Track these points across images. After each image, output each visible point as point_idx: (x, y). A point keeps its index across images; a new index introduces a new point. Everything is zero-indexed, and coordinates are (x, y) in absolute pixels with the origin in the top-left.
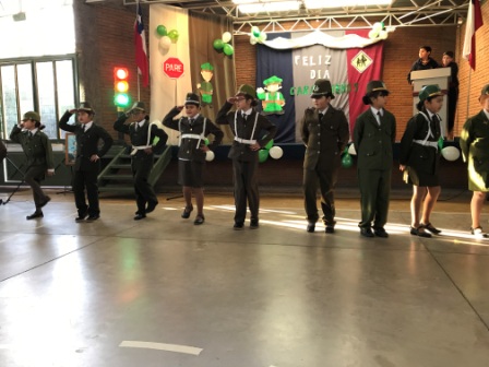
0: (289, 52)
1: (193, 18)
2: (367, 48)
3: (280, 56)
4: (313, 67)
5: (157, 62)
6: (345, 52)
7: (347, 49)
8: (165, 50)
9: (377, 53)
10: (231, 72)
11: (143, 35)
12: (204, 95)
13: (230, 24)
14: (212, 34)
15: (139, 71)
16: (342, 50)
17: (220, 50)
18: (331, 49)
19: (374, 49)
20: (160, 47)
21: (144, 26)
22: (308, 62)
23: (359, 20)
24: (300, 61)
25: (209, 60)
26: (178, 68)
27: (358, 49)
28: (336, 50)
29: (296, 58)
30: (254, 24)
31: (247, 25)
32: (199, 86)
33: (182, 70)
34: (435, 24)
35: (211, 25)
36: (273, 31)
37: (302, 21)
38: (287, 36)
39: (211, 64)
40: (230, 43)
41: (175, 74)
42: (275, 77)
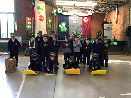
0: (68, 16)
2: (87, 17)
3: (66, 17)
4: (74, 20)
10: (55, 21)
12: (49, 26)
14: (51, 10)
15: (33, 19)
16: (81, 16)
17: (53, 14)
19: (89, 17)
23: (85, 9)
26: (43, 18)
27: (85, 17)
28: (80, 16)
29: (70, 18)
31: (57, 8)
37: (71, 8)
40: (55, 12)
41: (42, 20)
42: (64, 22)
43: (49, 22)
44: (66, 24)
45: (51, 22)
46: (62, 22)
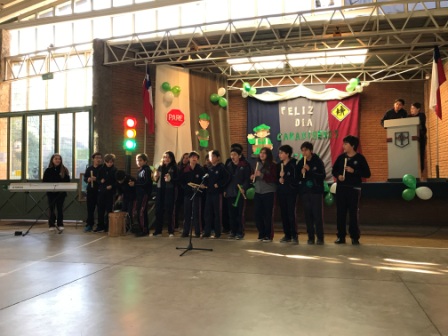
0: (276, 103)
1: (193, 77)
2: (345, 100)
3: (268, 107)
4: (297, 117)
5: (162, 113)
6: (326, 104)
7: (328, 101)
8: (169, 103)
9: (354, 104)
10: (225, 121)
11: (150, 90)
12: (201, 141)
13: (225, 81)
14: (209, 89)
15: (146, 121)
16: (323, 101)
17: (216, 103)
18: (313, 101)
19: (352, 100)
20: (164, 100)
21: (151, 83)
22: (293, 112)
23: (337, 77)
24: (286, 111)
25: (206, 111)
26: (179, 117)
27: (336, 101)
28: (317, 101)
29: (282, 109)
30: (245, 81)
31: (239, 82)
32: (197, 133)
33: (183, 119)
34: (404, 80)
35: (208, 82)
36: (262, 87)
37: (287, 78)
38: (274, 90)
39: (208, 114)
40: (224, 96)
41: (178, 123)
42: (264, 126)
43: (200, 127)
44: (270, 131)
45: (209, 129)
46: (258, 125)
